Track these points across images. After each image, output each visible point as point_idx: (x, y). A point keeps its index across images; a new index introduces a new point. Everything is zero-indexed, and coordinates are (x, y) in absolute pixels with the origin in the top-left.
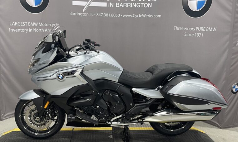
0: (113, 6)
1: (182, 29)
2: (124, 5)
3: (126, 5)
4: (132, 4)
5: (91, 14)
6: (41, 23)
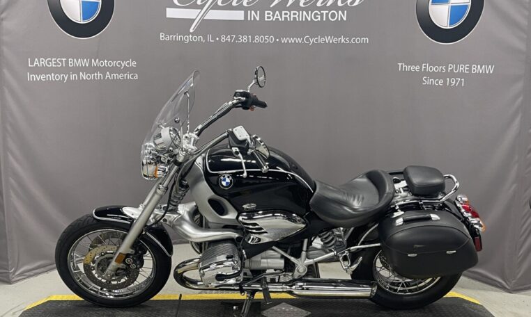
0: (258, 19)
1: (417, 68)
2: (283, 16)
3: (287, 16)
5: (210, 38)
6: (97, 60)
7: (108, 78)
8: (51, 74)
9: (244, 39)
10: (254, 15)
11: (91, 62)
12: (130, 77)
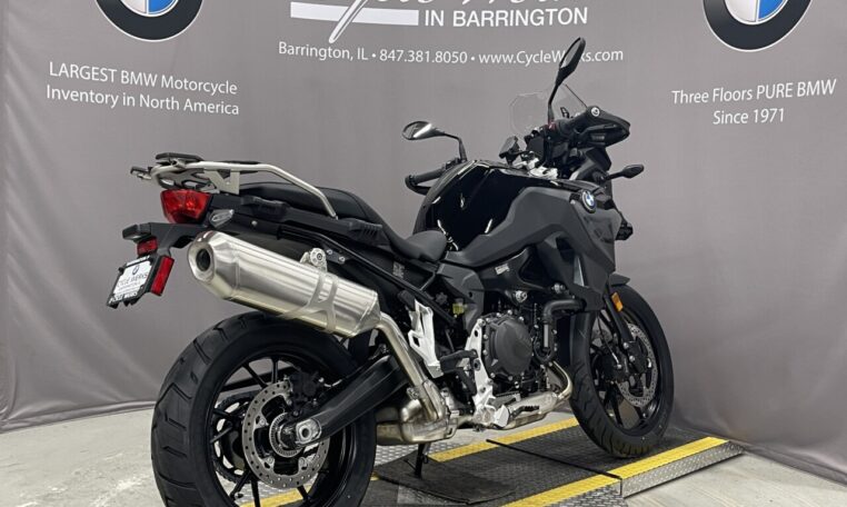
0: (441, 24)
1: (704, 97)
2: (483, 19)
3: (490, 19)
4: (512, 12)
5: (361, 54)
6: (171, 78)
7: (188, 108)
8: (88, 92)
9: (417, 56)
10: (436, 18)
11: (159, 79)
12: (225, 109)
